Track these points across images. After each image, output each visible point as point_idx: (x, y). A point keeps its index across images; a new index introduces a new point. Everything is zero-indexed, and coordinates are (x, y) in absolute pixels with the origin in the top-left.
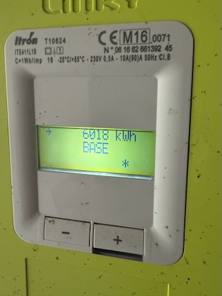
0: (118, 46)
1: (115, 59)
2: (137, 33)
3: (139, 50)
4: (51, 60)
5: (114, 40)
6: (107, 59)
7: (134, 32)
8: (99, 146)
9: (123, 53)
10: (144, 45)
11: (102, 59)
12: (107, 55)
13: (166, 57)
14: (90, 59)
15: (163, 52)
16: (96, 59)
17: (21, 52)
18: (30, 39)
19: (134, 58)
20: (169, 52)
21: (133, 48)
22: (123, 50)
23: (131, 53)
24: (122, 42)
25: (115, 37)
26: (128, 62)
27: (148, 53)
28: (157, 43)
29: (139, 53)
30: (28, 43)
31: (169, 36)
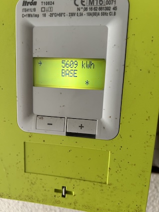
0: (86, 7)
1: (83, 14)
3: (98, 9)
4: (45, 15)
5: (84, 3)
6: (79, 15)
8: (71, 72)
9: (89, 11)
10: (101, 7)
11: (76, 15)
12: (79, 12)
13: (113, 14)
14: (68, 15)
15: (112, 11)
16: (72, 14)
17: (26, 10)
18: (32, 2)
19: (95, 14)
20: (115, 11)
21: (95, 8)
22: (88, 9)
23: (93, 11)
24: (88, 5)
25: (84, 2)
26: (91, 16)
27: (103, 11)
28: (108, 6)
29: (98, 11)
30: (31, 5)
31: (115, 1)
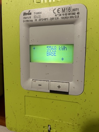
1: (59, 18)
2: (67, 9)
4: (36, 20)
6: (56, 18)
7: (66, 8)
8: (53, 53)
10: (69, 13)
14: (50, 19)
15: (76, 15)
17: (25, 18)
18: (29, 13)
19: (66, 18)
22: (62, 15)
24: (61, 12)
28: (74, 12)
29: (68, 16)
30: (28, 15)
31: (78, 9)
